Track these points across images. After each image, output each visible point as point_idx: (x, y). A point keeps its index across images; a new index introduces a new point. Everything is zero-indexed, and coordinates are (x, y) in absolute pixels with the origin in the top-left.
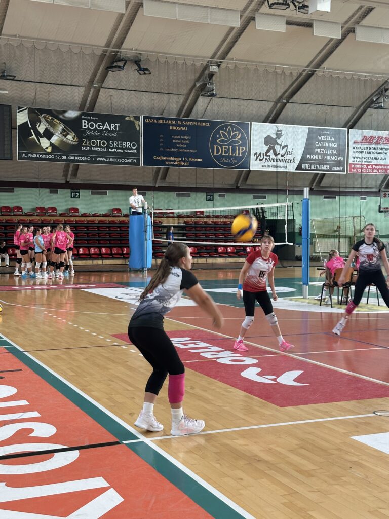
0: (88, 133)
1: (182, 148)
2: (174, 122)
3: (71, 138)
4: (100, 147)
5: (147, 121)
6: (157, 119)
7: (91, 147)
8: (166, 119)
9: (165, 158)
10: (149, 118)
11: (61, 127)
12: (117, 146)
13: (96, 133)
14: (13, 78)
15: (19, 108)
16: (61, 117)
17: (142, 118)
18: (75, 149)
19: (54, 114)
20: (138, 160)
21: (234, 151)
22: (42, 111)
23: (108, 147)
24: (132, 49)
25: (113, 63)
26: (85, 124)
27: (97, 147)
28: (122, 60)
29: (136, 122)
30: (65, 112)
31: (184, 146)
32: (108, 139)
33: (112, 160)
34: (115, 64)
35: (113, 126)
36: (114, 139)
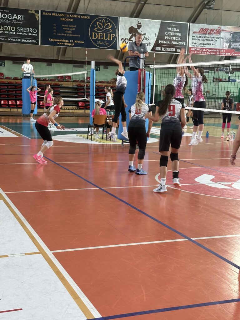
0: (2, 21)
1: (69, 34)
2: (64, 15)
4: (11, 31)
5: (44, 14)
6: (52, 12)
7: (4, 31)
8: (58, 13)
9: (57, 40)
10: (45, 12)
12: (22, 31)
13: (7, 22)
17: (40, 12)
20: (38, 41)
21: (107, 37)
23: (16, 31)
27: (8, 31)
29: (36, 14)
31: (71, 32)
32: (16, 26)
33: (19, 40)
35: (19, 17)
36: (21, 26)
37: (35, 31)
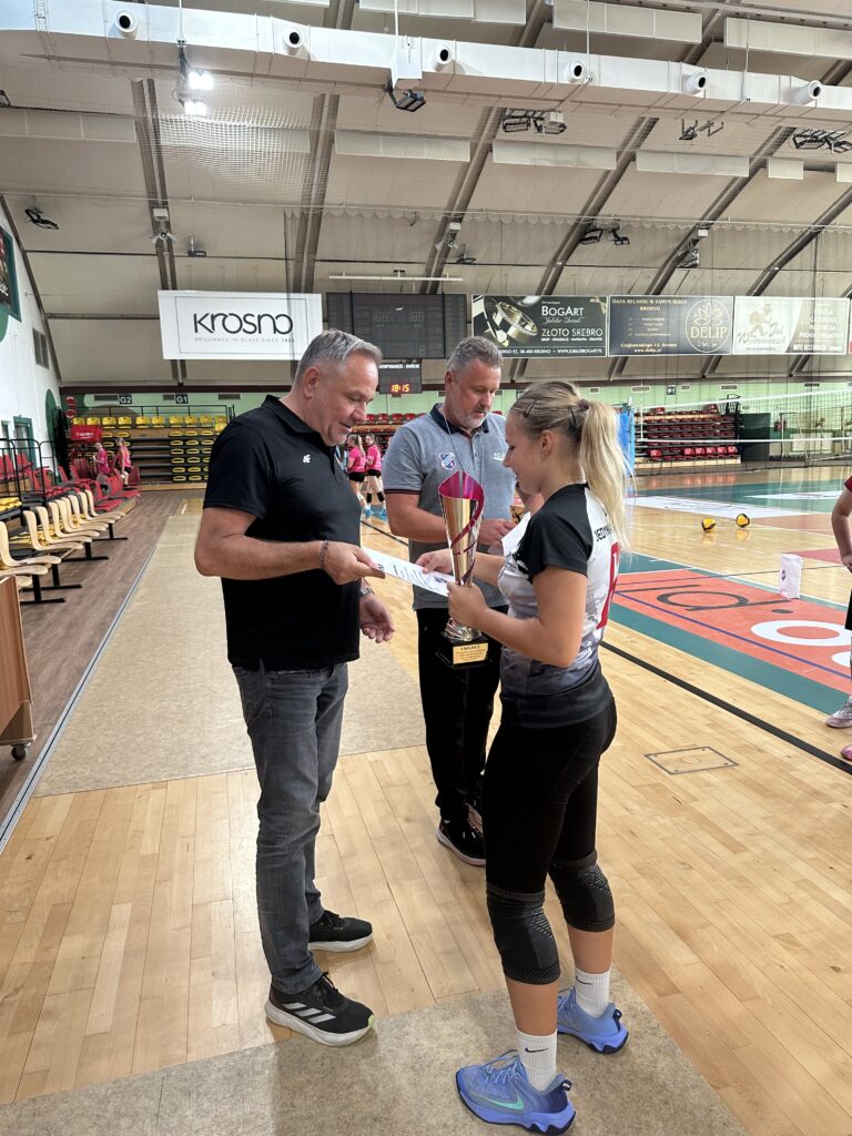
0: (548, 321)
1: (654, 332)
2: (645, 302)
3: (530, 328)
4: (562, 336)
5: (615, 301)
6: (626, 299)
7: (551, 337)
8: (636, 298)
9: (634, 346)
10: (616, 298)
11: (519, 316)
12: (580, 335)
13: (557, 321)
14: (472, 262)
15: (475, 297)
16: (519, 304)
17: (608, 300)
18: (534, 341)
19: (511, 301)
20: (603, 350)
21: (713, 332)
22: (499, 299)
23: (570, 336)
24: (610, 216)
25: (586, 234)
26: (545, 311)
27: (558, 337)
28: (597, 230)
29: (602, 304)
30: (523, 297)
31: (656, 329)
32: (570, 327)
33: (575, 351)
34: (588, 236)
35: (576, 311)
36: (578, 326)
37: (599, 333)
